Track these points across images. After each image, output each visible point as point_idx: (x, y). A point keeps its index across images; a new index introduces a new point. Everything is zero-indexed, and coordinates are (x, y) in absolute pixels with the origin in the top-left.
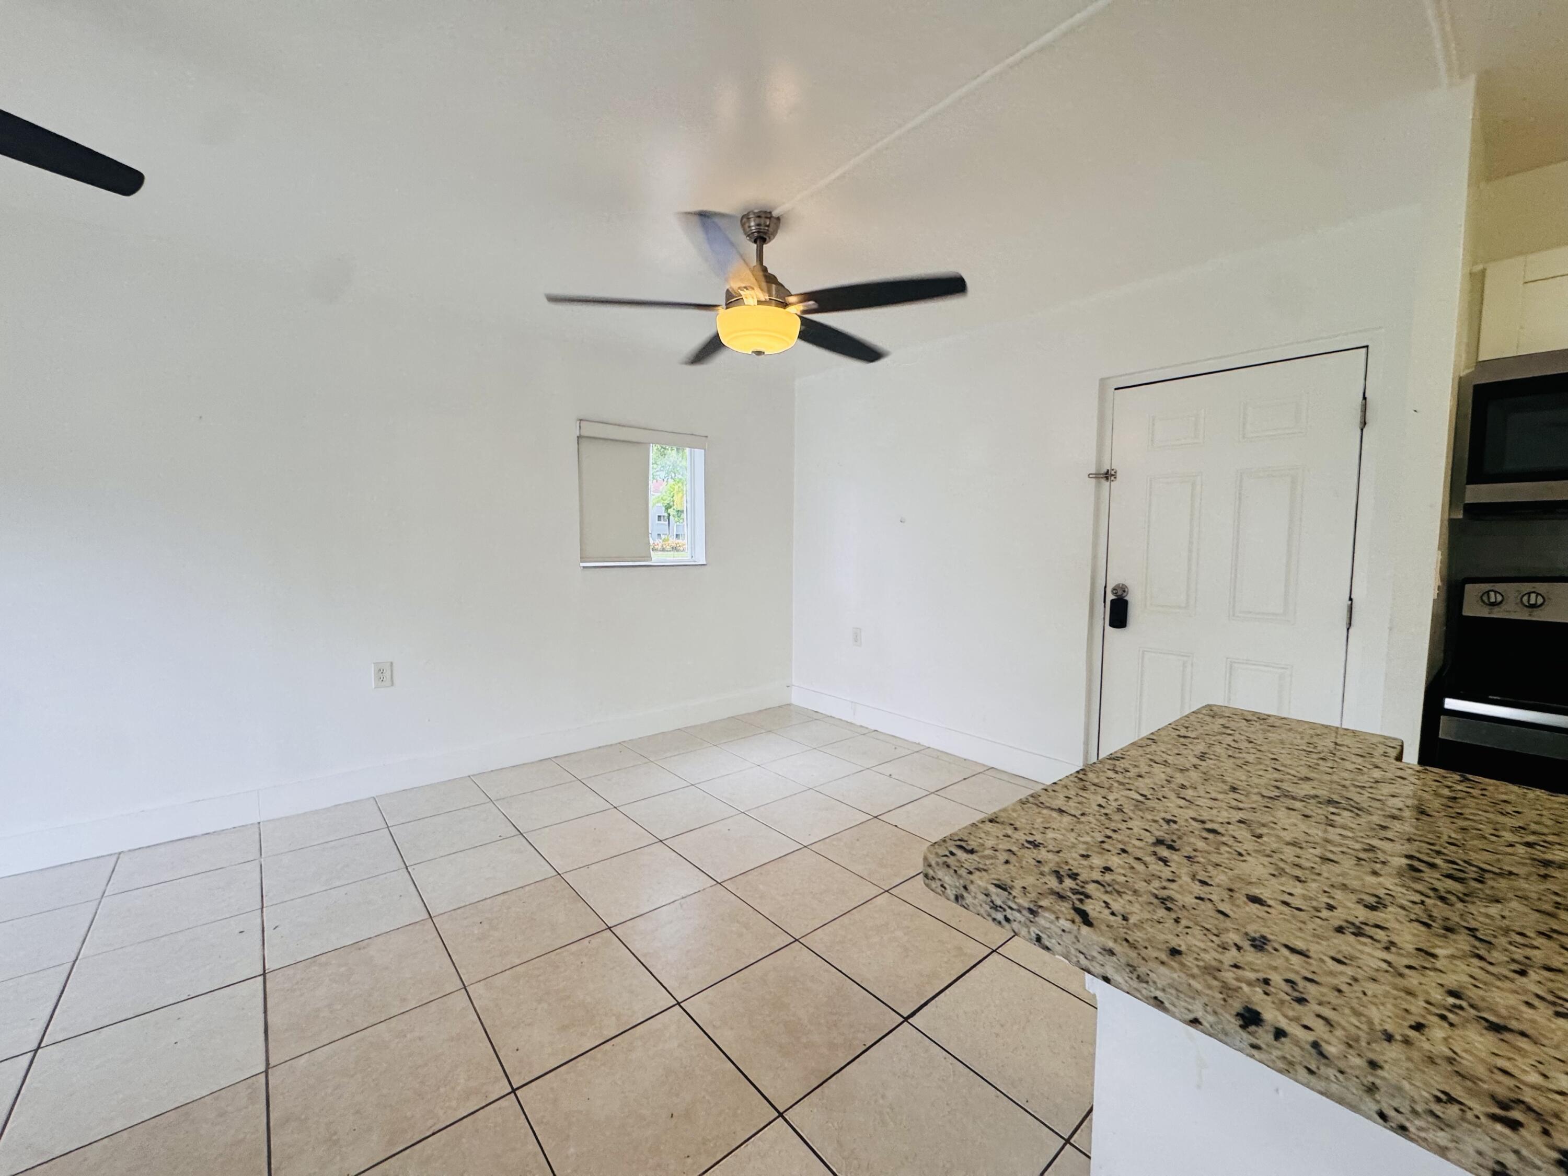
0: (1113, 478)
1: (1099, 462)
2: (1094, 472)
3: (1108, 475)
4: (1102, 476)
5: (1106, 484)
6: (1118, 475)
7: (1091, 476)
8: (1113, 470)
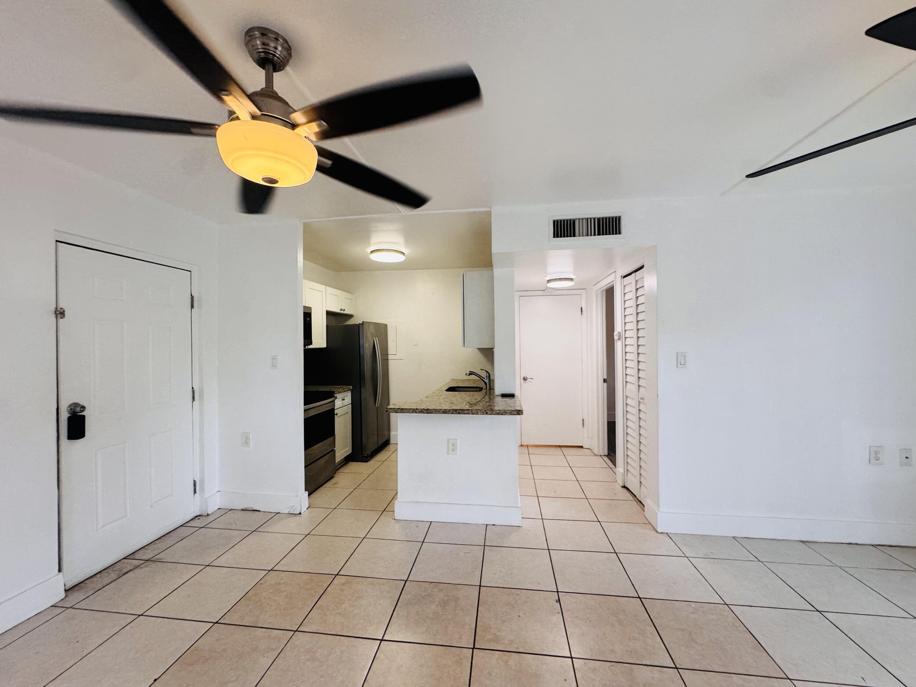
0: (62, 315)
6: (65, 314)
8: (62, 309)
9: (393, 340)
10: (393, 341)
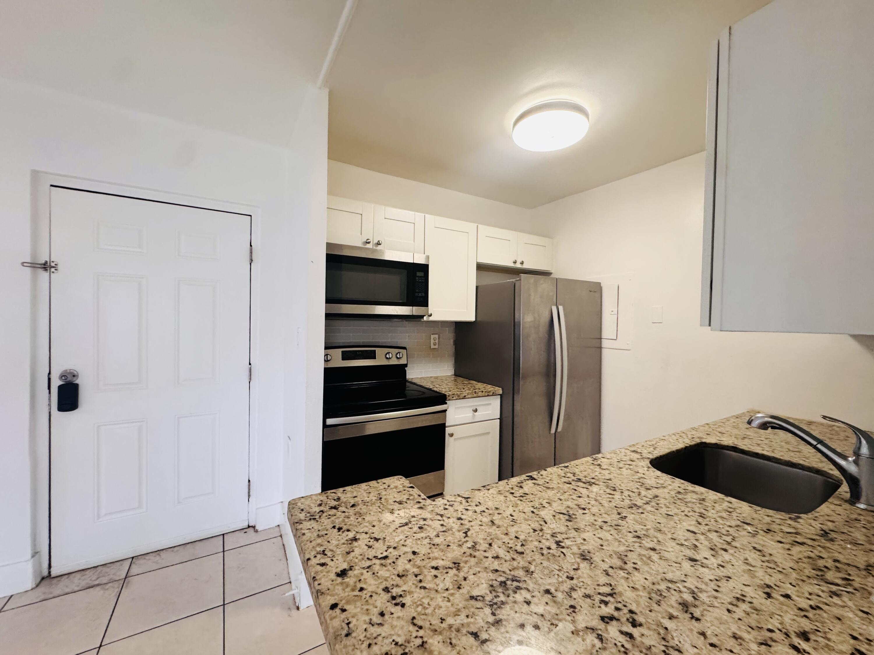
0: (53, 270)
1: (34, 253)
2: (29, 261)
3: (46, 266)
4: (39, 266)
5: (44, 275)
6: (59, 267)
7: (25, 264)
8: (53, 262)
9: (612, 311)
10: (612, 313)
